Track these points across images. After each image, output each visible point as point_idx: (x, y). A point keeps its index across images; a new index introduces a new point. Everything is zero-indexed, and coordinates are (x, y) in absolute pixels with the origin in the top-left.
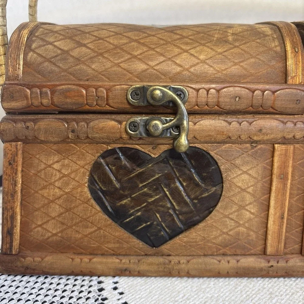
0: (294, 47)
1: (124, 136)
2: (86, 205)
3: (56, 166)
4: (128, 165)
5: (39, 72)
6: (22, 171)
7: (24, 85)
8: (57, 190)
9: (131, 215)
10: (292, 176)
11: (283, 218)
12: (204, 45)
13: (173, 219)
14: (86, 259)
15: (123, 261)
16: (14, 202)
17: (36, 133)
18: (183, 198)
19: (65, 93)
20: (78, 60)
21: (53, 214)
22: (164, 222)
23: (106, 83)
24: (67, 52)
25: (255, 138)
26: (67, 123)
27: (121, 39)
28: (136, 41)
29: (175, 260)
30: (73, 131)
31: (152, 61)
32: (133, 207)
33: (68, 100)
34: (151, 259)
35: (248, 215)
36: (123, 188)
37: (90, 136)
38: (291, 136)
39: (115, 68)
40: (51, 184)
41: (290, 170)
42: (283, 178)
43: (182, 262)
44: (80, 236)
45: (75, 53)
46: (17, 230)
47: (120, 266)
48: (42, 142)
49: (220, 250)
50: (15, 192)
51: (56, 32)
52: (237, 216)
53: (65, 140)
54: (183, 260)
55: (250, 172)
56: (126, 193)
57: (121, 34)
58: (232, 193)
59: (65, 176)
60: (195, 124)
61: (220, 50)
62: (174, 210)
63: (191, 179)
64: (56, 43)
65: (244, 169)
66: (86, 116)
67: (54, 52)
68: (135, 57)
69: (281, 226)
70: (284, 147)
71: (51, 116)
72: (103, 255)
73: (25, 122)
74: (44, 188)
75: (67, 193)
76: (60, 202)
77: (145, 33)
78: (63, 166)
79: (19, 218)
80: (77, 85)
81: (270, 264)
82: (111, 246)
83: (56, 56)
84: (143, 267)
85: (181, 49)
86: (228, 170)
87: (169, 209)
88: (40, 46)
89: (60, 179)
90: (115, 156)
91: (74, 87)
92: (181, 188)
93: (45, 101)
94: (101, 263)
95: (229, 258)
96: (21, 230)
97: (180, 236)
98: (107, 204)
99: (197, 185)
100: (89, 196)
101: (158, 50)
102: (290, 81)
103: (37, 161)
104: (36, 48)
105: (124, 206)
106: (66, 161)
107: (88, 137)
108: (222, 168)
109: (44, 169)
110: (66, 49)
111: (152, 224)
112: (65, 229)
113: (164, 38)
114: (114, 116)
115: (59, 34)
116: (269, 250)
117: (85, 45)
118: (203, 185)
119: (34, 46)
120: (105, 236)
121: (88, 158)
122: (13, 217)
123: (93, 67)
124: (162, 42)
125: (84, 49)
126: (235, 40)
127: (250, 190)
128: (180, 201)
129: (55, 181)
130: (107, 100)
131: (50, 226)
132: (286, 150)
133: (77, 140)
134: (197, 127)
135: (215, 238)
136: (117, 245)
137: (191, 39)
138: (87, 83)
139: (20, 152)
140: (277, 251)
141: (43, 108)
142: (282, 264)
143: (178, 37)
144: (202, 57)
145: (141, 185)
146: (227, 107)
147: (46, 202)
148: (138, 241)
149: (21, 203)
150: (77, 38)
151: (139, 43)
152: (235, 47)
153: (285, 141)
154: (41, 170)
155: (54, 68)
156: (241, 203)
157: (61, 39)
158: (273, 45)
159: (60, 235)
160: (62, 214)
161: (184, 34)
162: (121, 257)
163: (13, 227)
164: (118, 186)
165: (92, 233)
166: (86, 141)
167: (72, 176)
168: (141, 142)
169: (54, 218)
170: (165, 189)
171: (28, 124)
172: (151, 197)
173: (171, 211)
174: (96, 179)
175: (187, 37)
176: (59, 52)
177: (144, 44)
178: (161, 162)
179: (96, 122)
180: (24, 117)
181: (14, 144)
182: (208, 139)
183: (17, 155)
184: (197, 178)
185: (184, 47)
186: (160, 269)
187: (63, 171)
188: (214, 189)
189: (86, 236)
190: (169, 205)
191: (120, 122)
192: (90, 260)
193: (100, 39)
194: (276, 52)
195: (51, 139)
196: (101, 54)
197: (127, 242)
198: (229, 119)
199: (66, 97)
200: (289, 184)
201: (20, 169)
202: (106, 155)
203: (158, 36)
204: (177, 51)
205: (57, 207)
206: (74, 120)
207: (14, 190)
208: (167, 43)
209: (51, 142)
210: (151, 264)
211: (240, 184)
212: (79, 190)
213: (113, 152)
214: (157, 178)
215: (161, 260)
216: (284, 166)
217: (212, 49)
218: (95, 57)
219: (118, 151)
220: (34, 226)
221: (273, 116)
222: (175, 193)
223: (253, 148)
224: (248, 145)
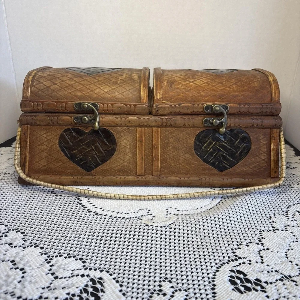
0: (144, 87)
1: (73, 123)
2: (57, 153)
3: (44, 135)
4: (76, 136)
5: (37, 96)
6: (30, 137)
7: (30, 101)
8: (45, 146)
9: (78, 158)
10: (145, 141)
11: (143, 159)
12: (107, 85)
13: (96, 160)
14: (58, 177)
15: (75, 178)
16: (26, 151)
17: (36, 121)
18: (100, 150)
19: (48, 105)
20: (53, 91)
21: (43, 157)
22: (93, 161)
23: (65, 101)
24: (49, 87)
25: (128, 125)
26: (49, 117)
27: (72, 81)
28: (78, 82)
29: (97, 177)
30: (51, 121)
31: (84, 92)
32: (78, 154)
33: (49, 108)
34: (87, 177)
35: (128, 157)
36: (73, 145)
37: (58, 123)
38: (142, 124)
39: (69, 95)
40: (42, 143)
41: (144, 138)
42: (141, 141)
43: (100, 178)
44: (55, 166)
45: (52, 88)
46: (27, 164)
47: (74, 180)
48: (38, 125)
49: (117, 173)
50: (27, 147)
51: (44, 77)
52: (124, 158)
53: (48, 125)
54: (101, 177)
55: (128, 139)
56: (75, 148)
57: (72, 79)
58: (121, 148)
59: (48, 140)
60: (103, 118)
61: (114, 88)
62: (97, 155)
63: (103, 142)
64: (44, 83)
65: (125, 138)
66: (57, 114)
67: (43, 87)
68: (77, 90)
69: (142, 163)
70: (140, 129)
71: (42, 114)
72: (65, 175)
73: (31, 117)
74: (39, 145)
75: (49, 147)
76: (47, 151)
77: (83, 78)
78: (47, 135)
79: (28, 158)
80: (53, 101)
81: (138, 179)
82: (69, 171)
83: (44, 89)
84: (83, 180)
85: (97, 86)
86: (118, 138)
87: (94, 155)
88: (37, 84)
89: (46, 141)
90: (70, 131)
91: (51, 102)
92: (99, 146)
93: (39, 108)
94: (64, 179)
95: (121, 176)
96: (29, 164)
97: (99, 167)
98: (67, 153)
99: (106, 144)
100: (59, 149)
101: (87, 87)
102: (142, 101)
103: (36, 133)
104: (35, 85)
105: (75, 153)
106: (49, 134)
107: (57, 123)
108: (115, 137)
109: (39, 137)
110: (48, 85)
111: (87, 161)
112: (49, 164)
113: (90, 81)
114: (68, 115)
115: (45, 78)
116: (138, 173)
117: (56, 84)
118: (109, 145)
119: (34, 84)
120: (66, 167)
121: (58, 132)
122: (25, 158)
123: (60, 94)
124: (89, 83)
125: (56, 86)
126: (121, 83)
127: (128, 146)
128: (99, 151)
129: (44, 142)
130: (66, 108)
131: (42, 162)
132: (141, 130)
133: (53, 124)
134: (103, 120)
135: (115, 167)
136: (72, 171)
137: (102, 82)
138: (57, 101)
139: (29, 129)
140: (141, 173)
141: (38, 111)
142: (144, 179)
143: (97, 81)
144: (106, 90)
145: (81, 144)
146: (116, 112)
147: (40, 151)
148: (81, 169)
149: (29, 151)
150: (53, 81)
151: (80, 83)
152: (120, 86)
153: (140, 126)
154: (38, 137)
155: (43, 94)
156: (124, 152)
157: (46, 81)
158: (136, 85)
159: (46, 166)
160: (47, 157)
161: (100, 79)
162: (73, 176)
163: (25, 162)
164: (71, 144)
165: (60, 165)
166: (57, 125)
167: (51, 140)
168: (80, 126)
169: (44, 159)
170: (92, 146)
171: (32, 117)
172: (87, 149)
173: (96, 156)
174: (62, 141)
175: (100, 81)
176: (45, 87)
177: (81, 84)
178: (90, 134)
179: (61, 117)
180: (31, 114)
181: (26, 125)
182: (108, 125)
183: (27, 130)
184: (106, 142)
185: (98, 86)
186: (91, 181)
187: (48, 138)
188: (113, 146)
189: (58, 167)
190: (94, 153)
191: (71, 117)
192: (60, 177)
193: (63, 81)
194: (137, 89)
195: (42, 124)
196: (63, 88)
197: (76, 170)
198: (117, 116)
199: (48, 106)
200: (144, 144)
201: (29, 136)
202: (66, 131)
203: (88, 80)
204: (95, 87)
205: (45, 153)
206: (52, 116)
207: (26, 145)
208: (91, 84)
209: (42, 125)
210: (86, 179)
211: (124, 144)
212: (55, 146)
213: (69, 129)
214: (89, 142)
215: (91, 177)
216: (141, 137)
217: (110, 87)
218: (60, 89)
219: (71, 129)
220: (35, 162)
221: (135, 116)
222: (97, 148)
223: (128, 129)
224: (126, 128)
